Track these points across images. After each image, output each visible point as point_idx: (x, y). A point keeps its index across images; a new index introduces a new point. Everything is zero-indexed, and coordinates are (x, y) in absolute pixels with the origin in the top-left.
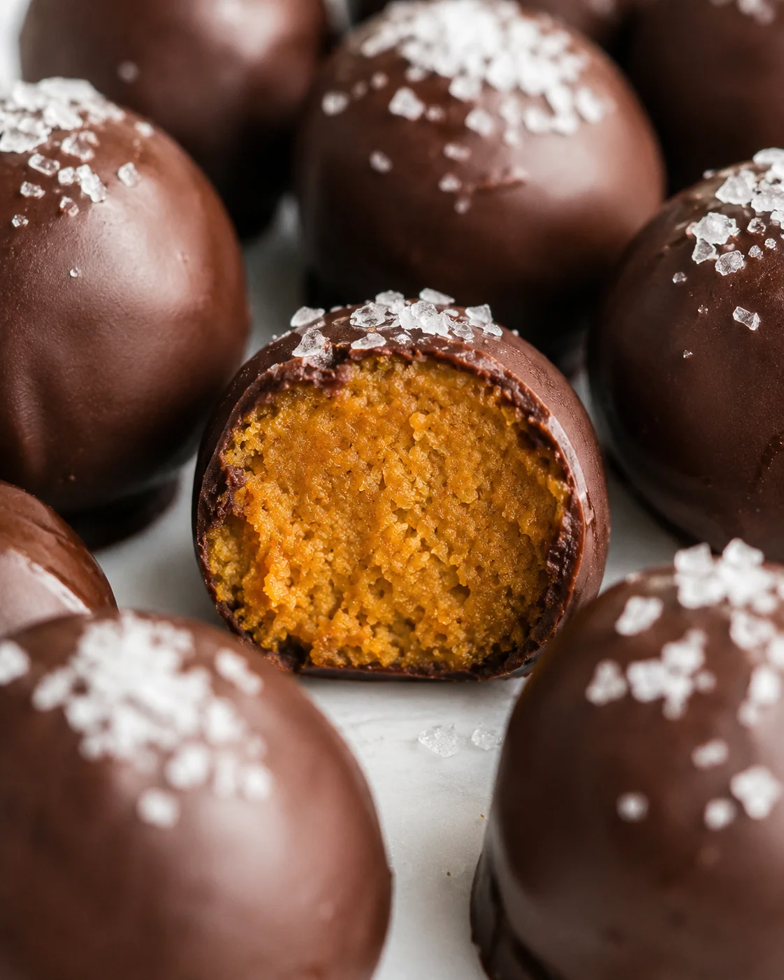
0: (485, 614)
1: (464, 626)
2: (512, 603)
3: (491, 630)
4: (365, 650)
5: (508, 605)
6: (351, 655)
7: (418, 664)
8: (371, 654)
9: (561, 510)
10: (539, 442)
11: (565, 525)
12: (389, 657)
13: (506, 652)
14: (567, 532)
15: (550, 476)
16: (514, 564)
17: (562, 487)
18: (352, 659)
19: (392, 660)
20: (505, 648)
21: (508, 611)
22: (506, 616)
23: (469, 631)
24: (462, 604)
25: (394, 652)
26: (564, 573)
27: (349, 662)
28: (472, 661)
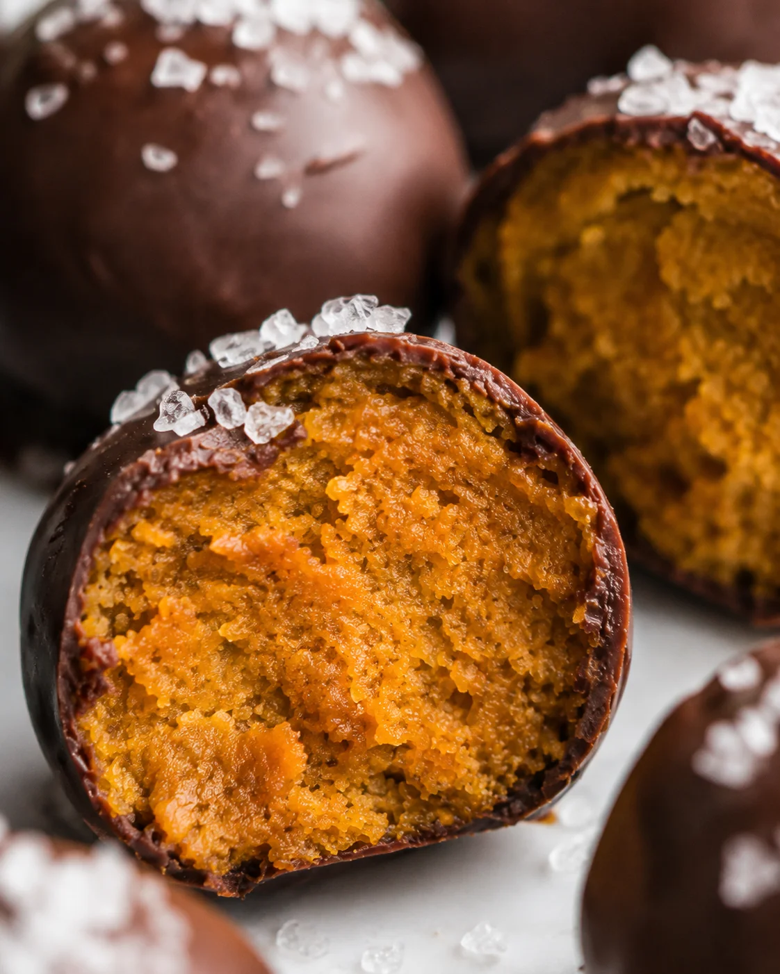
0: (499, 724)
1: (474, 750)
2: (534, 698)
3: (512, 747)
4: (343, 830)
5: (531, 704)
6: (324, 841)
7: (417, 826)
8: (351, 833)
9: (591, 538)
10: (540, 449)
11: (601, 556)
12: (375, 828)
13: (538, 773)
14: (604, 566)
15: (565, 495)
16: (528, 640)
17: (586, 503)
18: (328, 848)
19: (382, 832)
20: (537, 766)
21: (530, 712)
22: (528, 721)
23: (483, 756)
24: (465, 721)
25: (382, 820)
26: (609, 628)
27: (324, 853)
28: (493, 798)
